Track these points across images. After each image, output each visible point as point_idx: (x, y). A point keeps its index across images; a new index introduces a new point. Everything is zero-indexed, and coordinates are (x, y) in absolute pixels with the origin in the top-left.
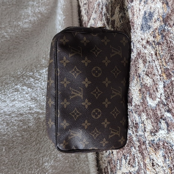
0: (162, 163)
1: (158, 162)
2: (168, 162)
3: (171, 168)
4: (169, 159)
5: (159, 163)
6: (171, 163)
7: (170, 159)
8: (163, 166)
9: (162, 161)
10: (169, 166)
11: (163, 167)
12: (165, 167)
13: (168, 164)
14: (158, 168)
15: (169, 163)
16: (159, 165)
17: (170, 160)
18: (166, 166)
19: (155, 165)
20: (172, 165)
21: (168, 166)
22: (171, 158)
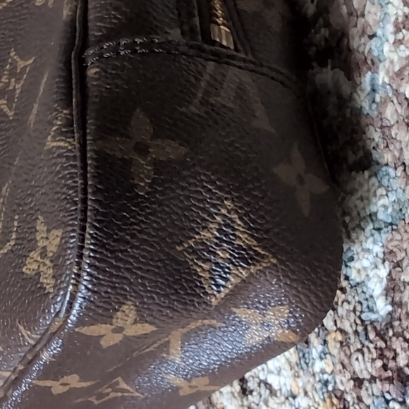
0: (287, 372)
1: (270, 372)
2: (318, 366)
3: (341, 398)
4: (325, 342)
5: (272, 380)
6: (339, 367)
7: (331, 344)
8: (295, 391)
9: (290, 363)
10: (326, 383)
11: (294, 397)
12: (306, 394)
13: (323, 372)
14: (266, 402)
15: (329, 370)
16: (276, 387)
17: (335, 352)
18: (309, 388)
19: (251, 392)
20: (348, 375)
21: (318, 386)
22: (340, 337)
